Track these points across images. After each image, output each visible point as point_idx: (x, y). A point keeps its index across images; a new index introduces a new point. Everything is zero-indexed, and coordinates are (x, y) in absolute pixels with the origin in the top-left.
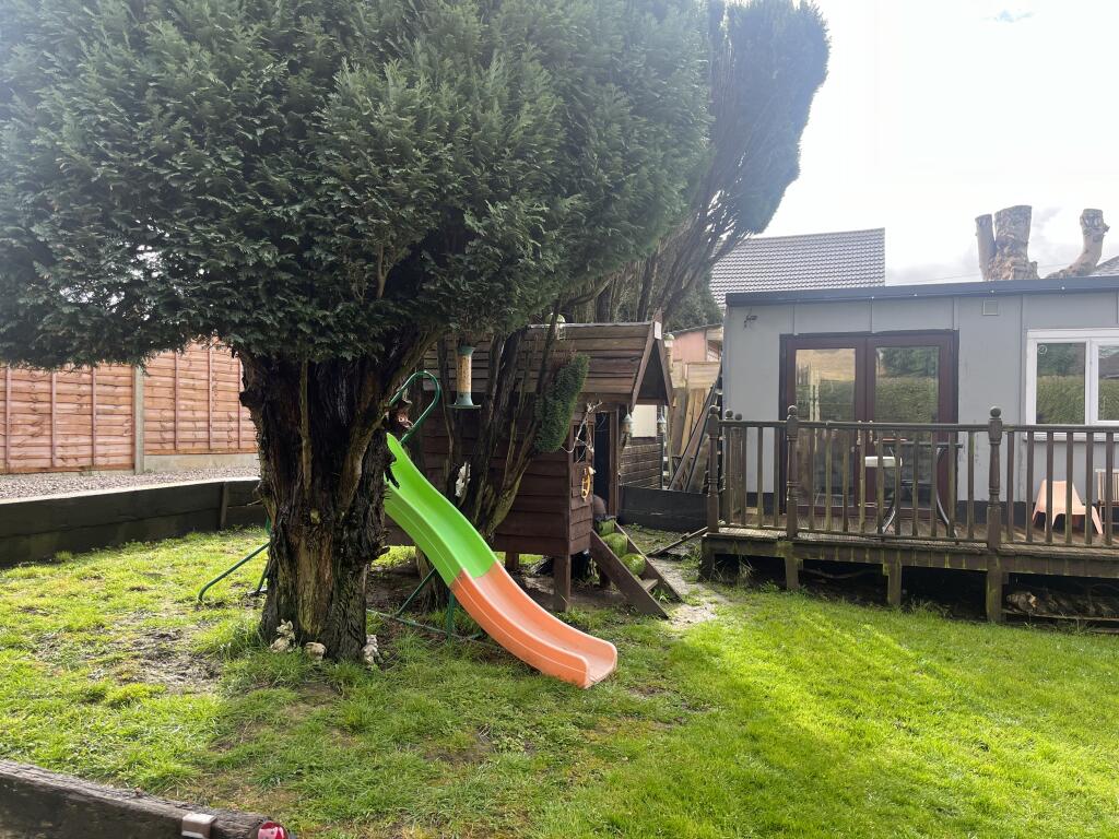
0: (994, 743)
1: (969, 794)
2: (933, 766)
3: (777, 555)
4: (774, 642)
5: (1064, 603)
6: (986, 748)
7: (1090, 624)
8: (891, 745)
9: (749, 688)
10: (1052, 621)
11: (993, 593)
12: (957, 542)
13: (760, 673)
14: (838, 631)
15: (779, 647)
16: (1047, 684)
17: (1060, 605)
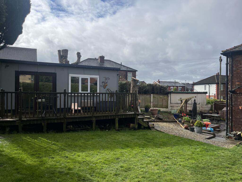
0: (69, 156)
1: (66, 167)
2: (58, 164)
3: (16, 124)
4: (18, 145)
5: (77, 126)
6: (67, 157)
7: (82, 129)
8: (49, 162)
9: (13, 158)
10: (75, 130)
11: (64, 126)
12: (58, 117)
13: (15, 154)
14: (33, 140)
15: (19, 146)
16: (76, 142)
17: (76, 127)
